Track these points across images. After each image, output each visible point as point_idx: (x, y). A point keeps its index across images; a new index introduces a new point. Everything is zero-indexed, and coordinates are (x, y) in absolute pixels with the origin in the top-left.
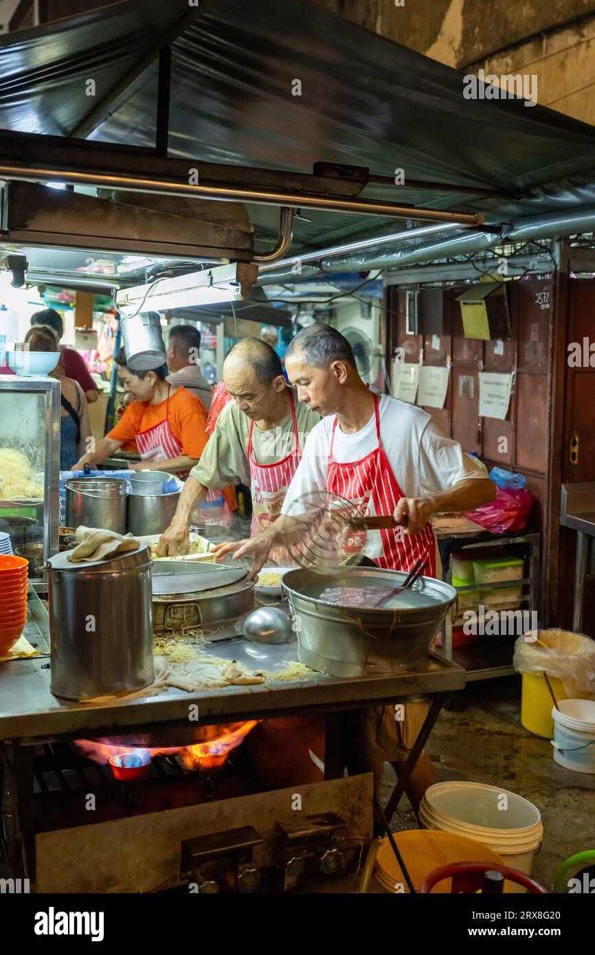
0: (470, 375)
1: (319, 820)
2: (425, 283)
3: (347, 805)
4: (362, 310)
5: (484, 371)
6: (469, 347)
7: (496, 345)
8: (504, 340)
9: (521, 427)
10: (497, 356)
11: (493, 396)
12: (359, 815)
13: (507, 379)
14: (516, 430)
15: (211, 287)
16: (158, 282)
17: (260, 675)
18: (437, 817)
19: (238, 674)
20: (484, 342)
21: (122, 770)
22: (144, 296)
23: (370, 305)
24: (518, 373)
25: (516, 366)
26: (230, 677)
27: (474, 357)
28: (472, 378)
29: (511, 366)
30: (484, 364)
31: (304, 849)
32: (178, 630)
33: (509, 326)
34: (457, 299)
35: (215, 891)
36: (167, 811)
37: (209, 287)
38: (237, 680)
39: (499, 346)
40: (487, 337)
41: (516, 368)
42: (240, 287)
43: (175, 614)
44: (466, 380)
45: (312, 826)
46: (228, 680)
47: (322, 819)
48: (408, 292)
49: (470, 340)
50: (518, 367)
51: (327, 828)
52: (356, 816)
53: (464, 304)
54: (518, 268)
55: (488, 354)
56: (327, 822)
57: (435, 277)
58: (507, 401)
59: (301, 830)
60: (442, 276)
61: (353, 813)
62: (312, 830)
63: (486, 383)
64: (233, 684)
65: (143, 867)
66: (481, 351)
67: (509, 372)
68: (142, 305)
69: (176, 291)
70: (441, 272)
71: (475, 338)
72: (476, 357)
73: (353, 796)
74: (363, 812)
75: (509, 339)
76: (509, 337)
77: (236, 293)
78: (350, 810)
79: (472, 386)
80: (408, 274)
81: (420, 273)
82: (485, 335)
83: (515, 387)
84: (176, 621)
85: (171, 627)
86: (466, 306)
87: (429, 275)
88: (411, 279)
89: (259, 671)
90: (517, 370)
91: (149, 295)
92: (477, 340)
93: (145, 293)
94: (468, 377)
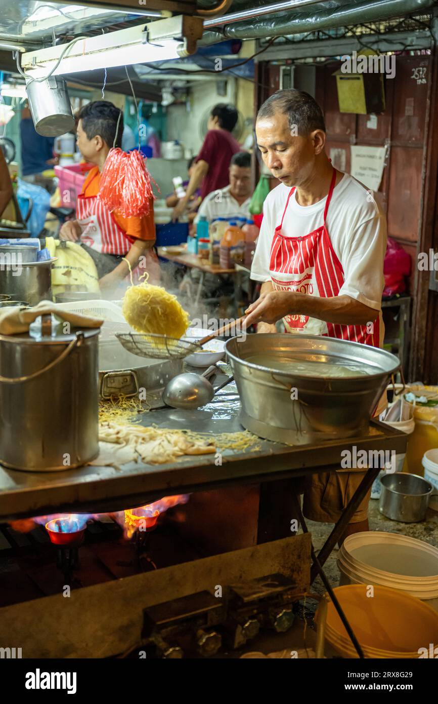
0: (342, 147)
1: (269, 582)
2: (297, 59)
3: (287, 563)
4: (218, 88)
5: (356, 144)
6: (342, 120)
7: (369, 119)
8: (378, 114)
9: (393, 199)
10: (371, 130)
11: (365, 169)
12: (298, 572)
13: (380, 153)
14: (387, 200)
15: (147, 44)
16: (75, 42)
17: (211, 444)
18: (357, 566)
19: (192, 444)
20: (357, 116)
21: (60, 534)
22: (59, 57)
23: (226, 83)
24: (391, 147)
25: (389, 139)
26: (183, 447)
27: (347, 130)
28: (344, 152)
29: (384, 140)
30: (356, 137)
31: (254, 609)
32: (116, 400)
33: (384, 100)
34: (333, 74)
35: (180, 657)
36: (121, 579)
37: (144, 43)
38: (191, 450)
39: (372, 120)
40: (362, 110)
41: (389, 142)
42: (185, 43)
43: (111, 383)
44: (337, 153)
45: (264, 588)
46: (181, 450)
47: (272, 581)
48: (282, 68)
49: (344, 114)
50: (392, 140)
51: (279, 589)
52: (295, 573)
53: (341, 78)
54: (396, 43)
55: (361, 128)
56: (277, 583)
57: (309, 53)
58: (379, 173)
59: (255, 593)
60: (316, 52)
61: (293, 571)
62: (265, 592)
63: (358, 156)
64: (186, 454)
65: (100, 633)
66: (353, 126)
67: (382, 145)
68: (56, 68)
69: (100, 51)
70: (315, 47)
71: (350, 112)
72: (349, 131)
73: (293, 555)
74: (302, 569)
75: (383, 114)
76: (383, 111)
77: (180, 49)
78: (290, 568)
79: (343, 159)
80: (278, 51)
81: (294, 49)
82: (360, 108)
83: (388, 160)
84: (113, 390)
85: (109, 396)
86: (342, 81)
87: (302, 51)
88: (285, 56)
89: (210, 441)
90: (391, 144)
91: (64, 56)
92: (350, 115)
93: (61, 55)
94: (340, 150)
